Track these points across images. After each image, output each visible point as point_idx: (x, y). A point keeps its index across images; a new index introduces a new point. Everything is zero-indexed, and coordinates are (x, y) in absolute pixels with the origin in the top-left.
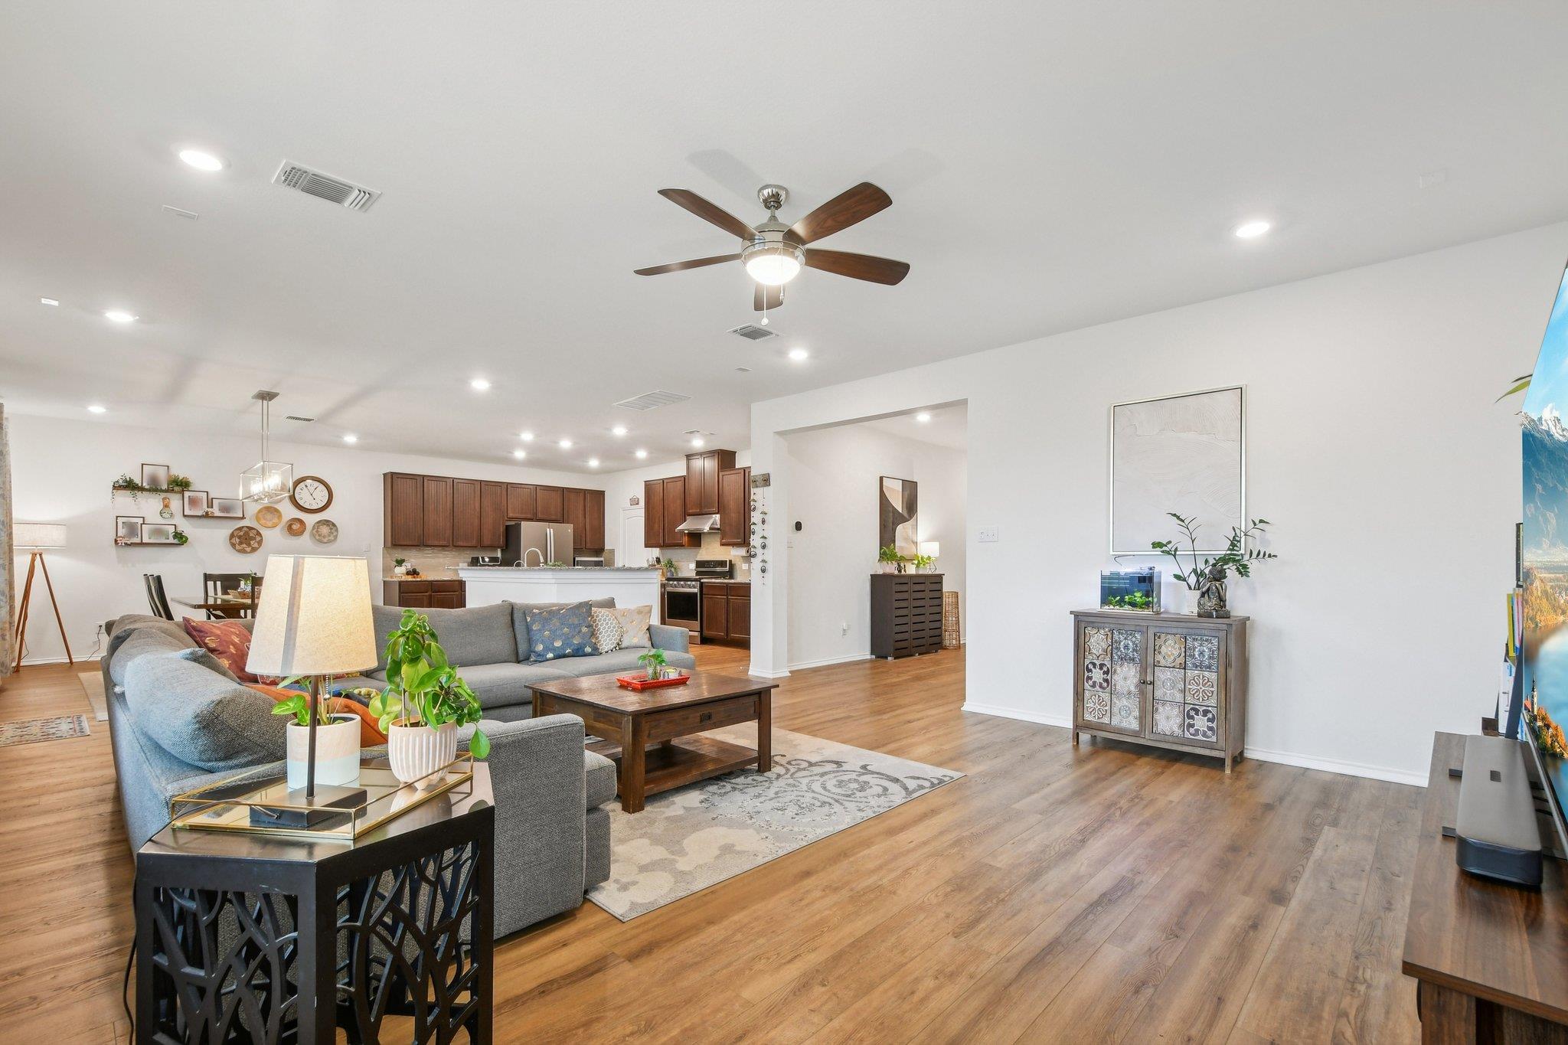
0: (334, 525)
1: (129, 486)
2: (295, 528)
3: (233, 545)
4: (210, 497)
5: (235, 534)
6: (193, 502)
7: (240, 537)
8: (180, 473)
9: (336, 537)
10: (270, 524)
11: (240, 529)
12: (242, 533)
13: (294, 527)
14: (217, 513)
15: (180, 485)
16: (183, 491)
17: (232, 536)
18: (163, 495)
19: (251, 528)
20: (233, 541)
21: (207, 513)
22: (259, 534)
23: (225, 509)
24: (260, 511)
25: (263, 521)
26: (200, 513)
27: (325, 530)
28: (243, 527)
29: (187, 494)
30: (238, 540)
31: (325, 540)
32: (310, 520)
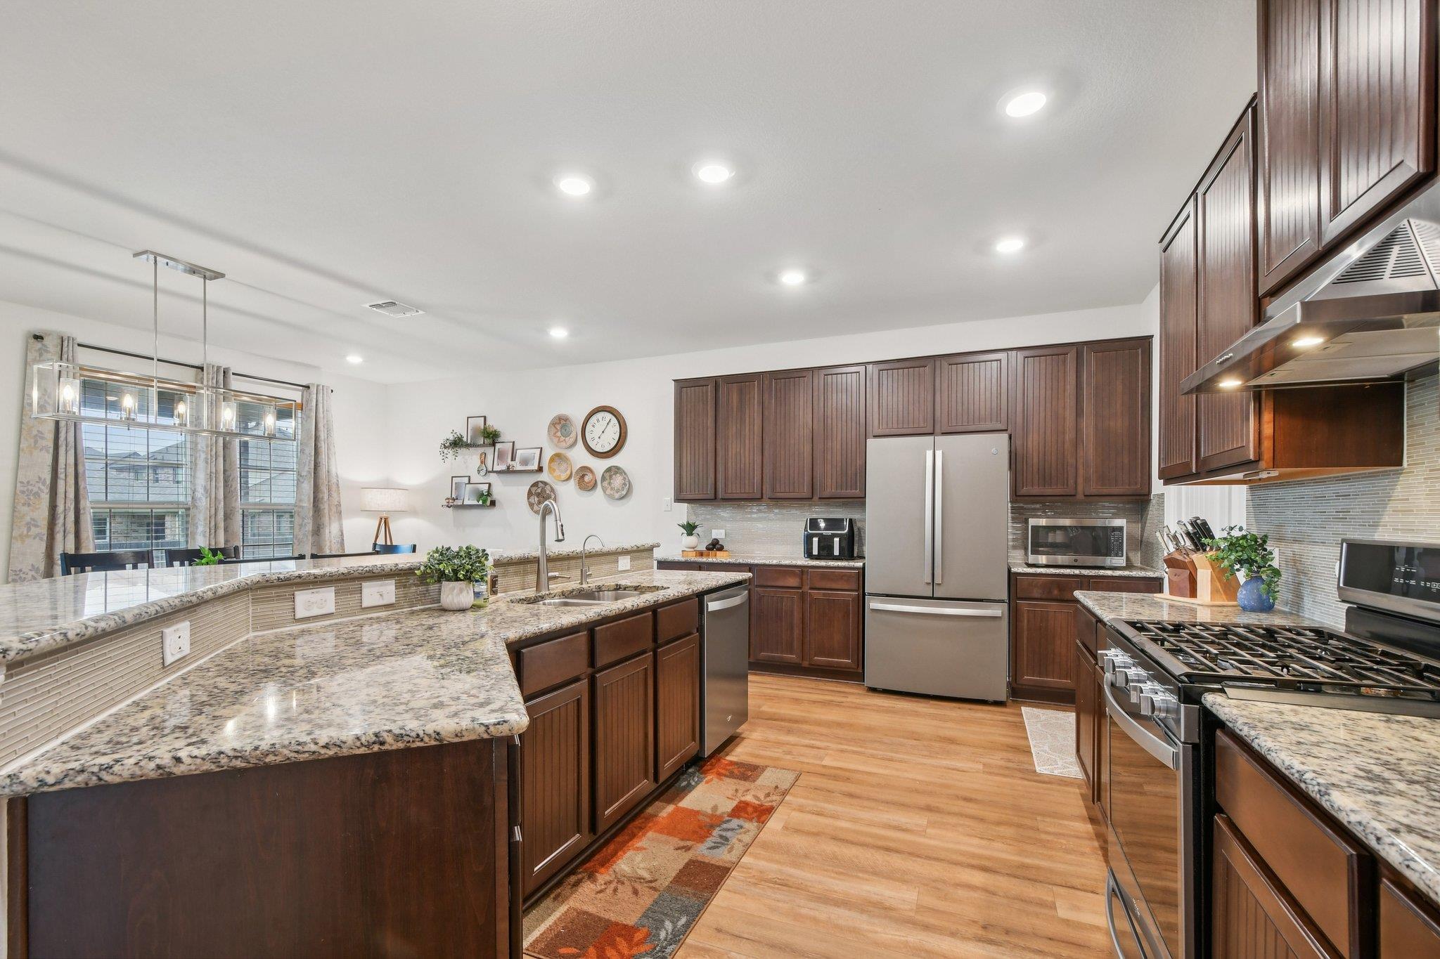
0: (625, 474)
1: (457, 443)
2: (584, 479)
3: (531, 505)
4: (516, 447)
5: (533, 492)
6: (501, 456)
7: (538, 495)
8: (494, 424)
9: (629, 491)
10: (564, 476)
11: (535, 484)
12: (539, 491)
13: (587, 479)
14: (519, 467)
15: (492, 437)
16: (493, 444)
17: (530, 494)
18: (481, 450)
19: (545, 484)
20: (532, 500)
21: (508, 468)
22: (552, 490)
23: (525, 462)
24: (552, 460)
25: (557, 473)
26: (504, 467)
27: (618, 481)
28: (538, 482)
29: (498, 446)
30: (536, 499)
31: (617, 496)
32: (600, 466)
